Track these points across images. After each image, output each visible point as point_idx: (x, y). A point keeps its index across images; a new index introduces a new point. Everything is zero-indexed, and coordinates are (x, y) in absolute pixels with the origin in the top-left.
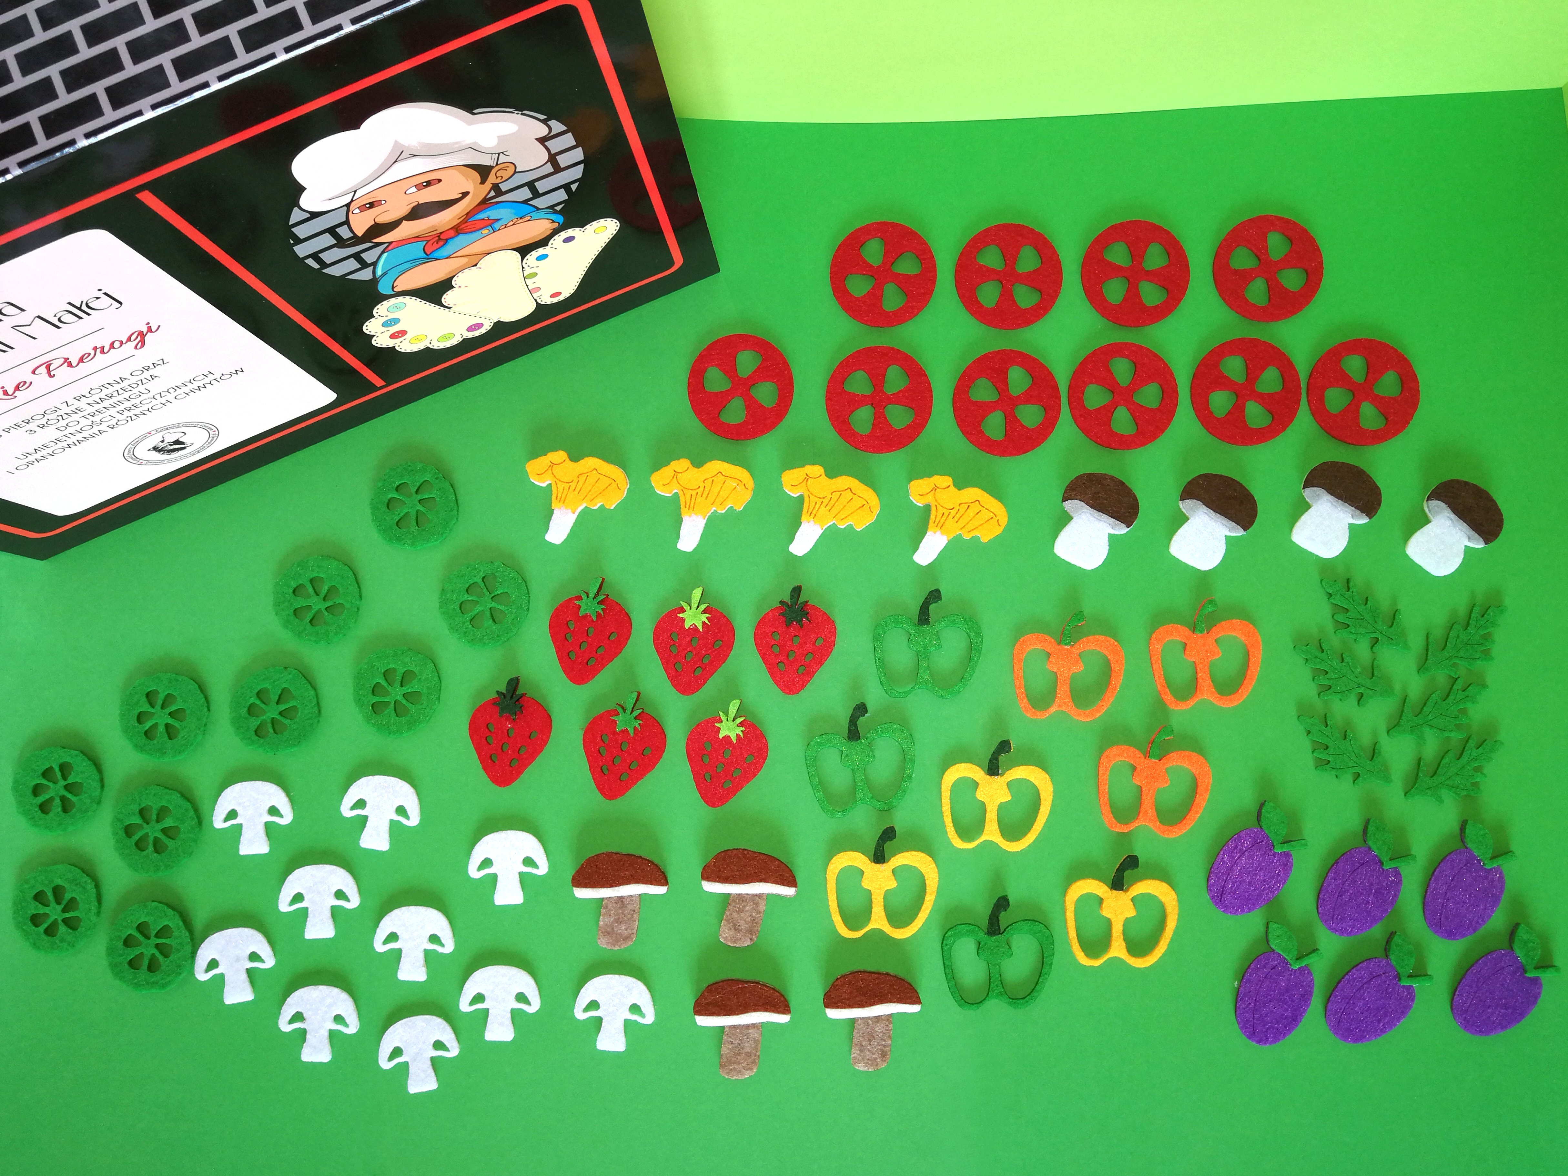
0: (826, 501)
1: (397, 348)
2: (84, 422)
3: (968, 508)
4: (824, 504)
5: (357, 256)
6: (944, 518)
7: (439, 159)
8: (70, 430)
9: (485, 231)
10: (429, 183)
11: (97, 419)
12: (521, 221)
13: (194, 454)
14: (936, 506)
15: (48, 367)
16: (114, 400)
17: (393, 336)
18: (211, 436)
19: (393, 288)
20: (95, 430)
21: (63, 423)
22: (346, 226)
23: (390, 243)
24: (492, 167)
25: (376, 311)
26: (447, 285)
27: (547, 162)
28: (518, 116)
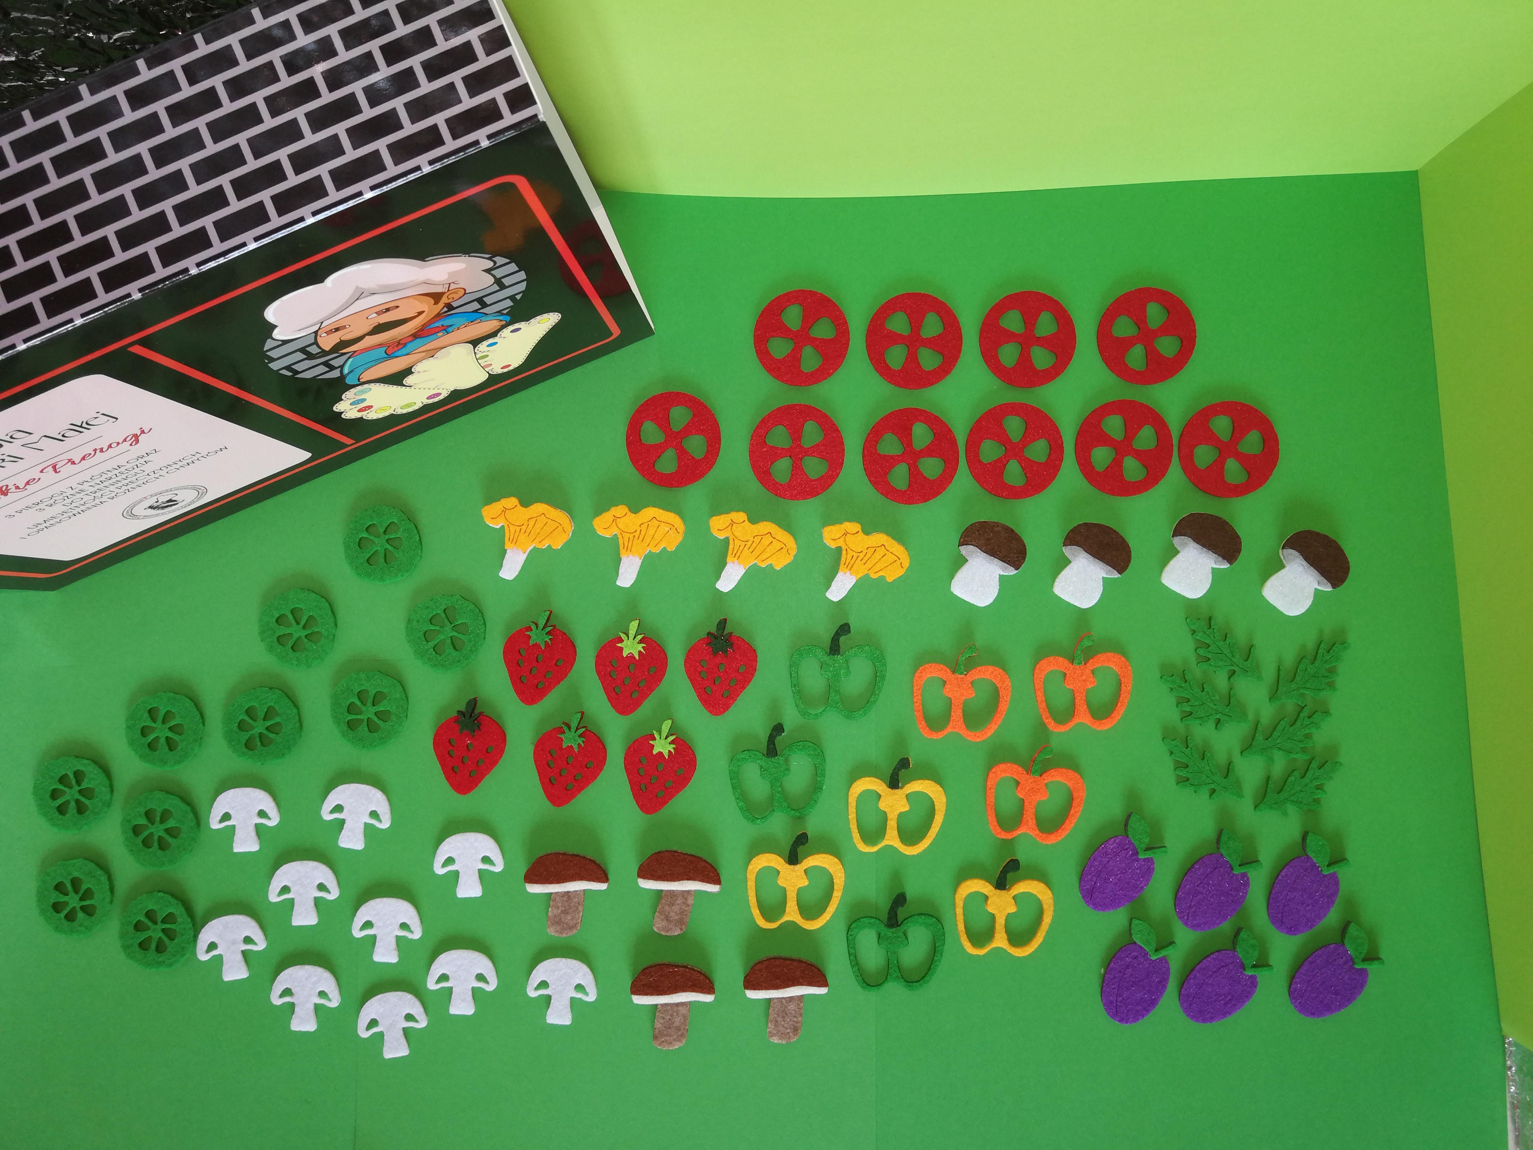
0: (749, 544)
1: (364, 417)
2: (86, 498)
3: (874, 552)
4: (747, 547)
5: (326, 364)
6: (853, 561)
7: (398, 293)
8: (74, 504)
9: (440, 334)
10: (388, 310)
11: (98, 494)
12: (472, 324)
13: (185, 507)
14: (846, 549)
15: (54, 467)
16: (113, 480)
17: (360, 411)
18: (200, 493)
19: (359, 380)
20: (97, 501)
21: (68, 501)
22: (315, 346)
23: (355, 352)
24: (445, 293)
25: (344, 396)
26: (408, 372)
27: (493, 284)
28: (465, 258)
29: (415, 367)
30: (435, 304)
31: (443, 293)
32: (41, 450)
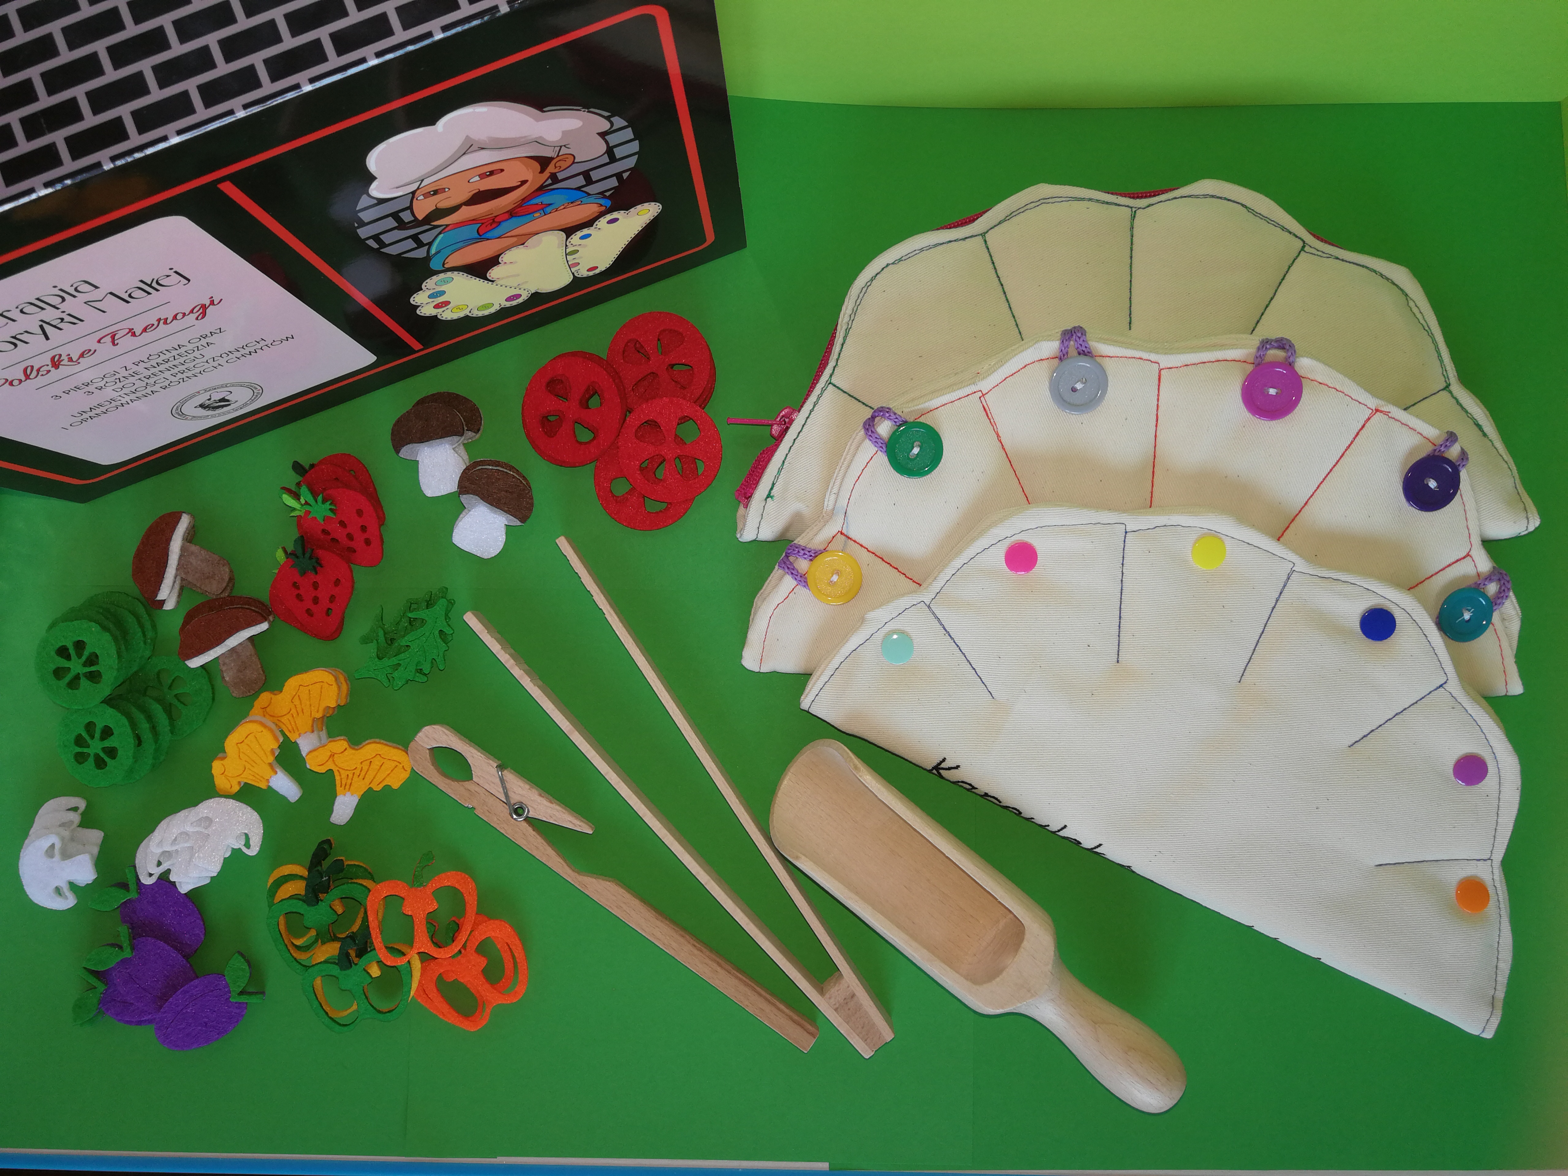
1: (439, 317)
2: (139, 384)
5: (415, 238)
7: (506, 151)
8: (125, 391)
9: (537, 215)
10: (492, 173)
11: (151, 381)
12: (572, 205)
13: (237, 410)
15: (113, 337)
17: (436, 307)
18: (255, 394)
19: (444, 264)
20: (149, 390)
21: (120, 385)
22: (409, 211)
23: (447, 226)
24: (554, 158)
25: (424, 284)
26: (494, 261)
27: (604, 154)
28: (584, 114)
29: (503, 255)
30: (540, 173)
31: (552, 159)
32: (104, 312)
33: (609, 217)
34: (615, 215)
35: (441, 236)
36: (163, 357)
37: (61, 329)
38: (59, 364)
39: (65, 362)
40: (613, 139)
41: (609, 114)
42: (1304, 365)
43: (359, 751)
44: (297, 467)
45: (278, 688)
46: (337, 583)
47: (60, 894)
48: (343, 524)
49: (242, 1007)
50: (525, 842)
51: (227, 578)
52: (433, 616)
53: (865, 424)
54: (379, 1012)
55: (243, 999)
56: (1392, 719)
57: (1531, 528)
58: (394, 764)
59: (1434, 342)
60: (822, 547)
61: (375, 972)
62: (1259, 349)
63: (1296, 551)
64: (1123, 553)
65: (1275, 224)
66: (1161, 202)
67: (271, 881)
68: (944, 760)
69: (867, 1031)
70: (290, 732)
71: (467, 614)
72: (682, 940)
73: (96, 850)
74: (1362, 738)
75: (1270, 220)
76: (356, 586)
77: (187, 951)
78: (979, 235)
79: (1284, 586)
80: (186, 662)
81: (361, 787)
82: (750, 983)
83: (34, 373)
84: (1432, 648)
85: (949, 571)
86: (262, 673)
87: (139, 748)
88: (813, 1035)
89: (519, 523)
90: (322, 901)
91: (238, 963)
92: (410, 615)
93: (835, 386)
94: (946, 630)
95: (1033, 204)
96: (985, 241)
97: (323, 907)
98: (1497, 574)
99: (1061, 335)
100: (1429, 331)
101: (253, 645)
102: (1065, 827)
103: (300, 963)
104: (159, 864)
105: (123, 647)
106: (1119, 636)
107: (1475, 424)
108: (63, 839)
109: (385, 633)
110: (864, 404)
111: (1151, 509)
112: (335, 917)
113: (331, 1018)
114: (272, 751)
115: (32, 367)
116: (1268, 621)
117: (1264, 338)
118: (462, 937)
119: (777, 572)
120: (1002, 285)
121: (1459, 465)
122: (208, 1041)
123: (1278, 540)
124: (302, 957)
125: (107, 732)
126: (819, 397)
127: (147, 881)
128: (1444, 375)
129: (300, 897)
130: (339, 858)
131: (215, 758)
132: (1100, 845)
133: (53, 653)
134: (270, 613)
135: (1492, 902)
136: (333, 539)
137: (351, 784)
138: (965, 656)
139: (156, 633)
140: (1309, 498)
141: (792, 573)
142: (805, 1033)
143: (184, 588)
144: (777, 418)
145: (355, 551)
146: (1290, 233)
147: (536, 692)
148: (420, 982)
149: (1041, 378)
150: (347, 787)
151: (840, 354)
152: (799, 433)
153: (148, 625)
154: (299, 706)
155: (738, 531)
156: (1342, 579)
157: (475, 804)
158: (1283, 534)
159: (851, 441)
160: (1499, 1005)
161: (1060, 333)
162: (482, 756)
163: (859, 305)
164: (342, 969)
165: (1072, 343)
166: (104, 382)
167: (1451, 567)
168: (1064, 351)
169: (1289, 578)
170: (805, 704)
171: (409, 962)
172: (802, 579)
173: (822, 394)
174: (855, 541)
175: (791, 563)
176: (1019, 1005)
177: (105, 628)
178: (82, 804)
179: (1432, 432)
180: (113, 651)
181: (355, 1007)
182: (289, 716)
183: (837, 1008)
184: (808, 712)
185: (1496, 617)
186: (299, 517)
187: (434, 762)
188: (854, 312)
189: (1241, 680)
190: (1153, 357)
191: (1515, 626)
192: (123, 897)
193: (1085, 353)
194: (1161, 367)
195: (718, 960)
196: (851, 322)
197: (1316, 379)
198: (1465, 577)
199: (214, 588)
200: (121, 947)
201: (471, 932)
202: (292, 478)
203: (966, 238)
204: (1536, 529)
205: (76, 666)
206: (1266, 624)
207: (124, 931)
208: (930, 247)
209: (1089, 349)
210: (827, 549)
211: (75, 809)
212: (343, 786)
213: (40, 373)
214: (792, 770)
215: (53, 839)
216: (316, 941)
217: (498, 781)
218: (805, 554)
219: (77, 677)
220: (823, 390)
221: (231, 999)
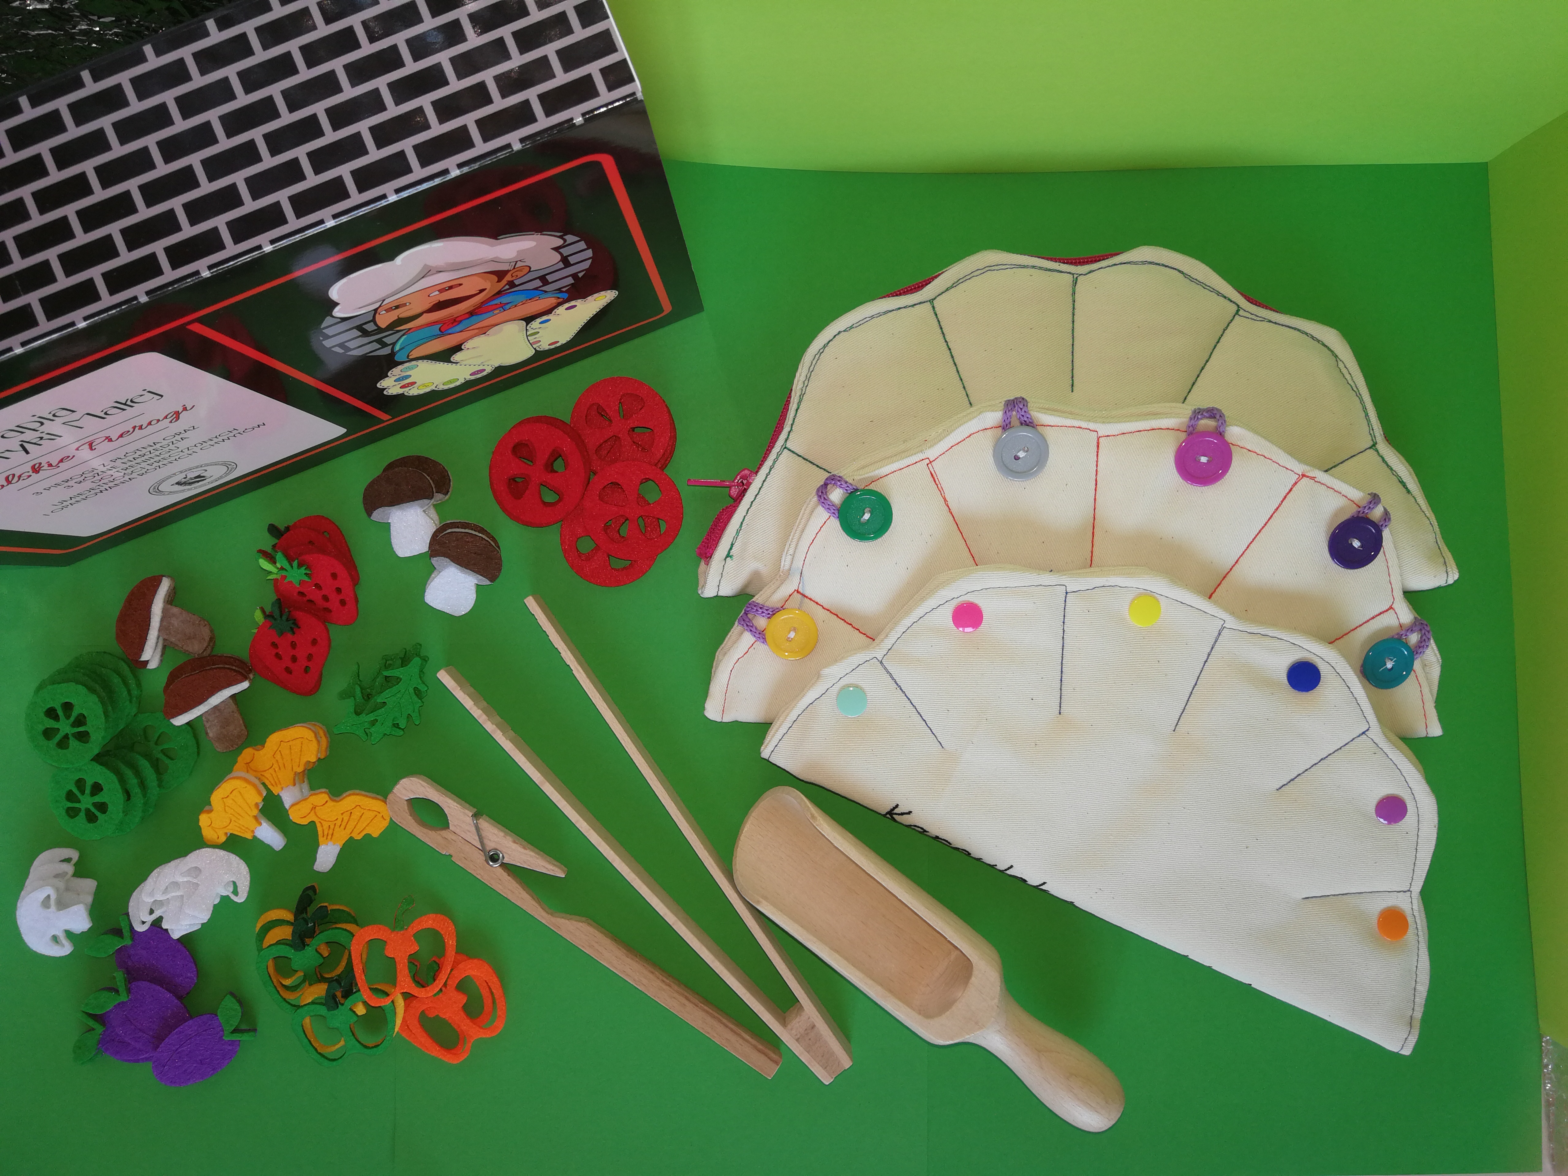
1: (406, 394)
2: (117, 475)
5: (379, 341)
7: (465, 270)
8: (103, 481)
9: (497, 311)
10: (451, 288)
12: (530, 301)
13: (212, 483)
15: (91, 445)
17: (403, 387)
18: (230, 469)
19: (408, 356)
21: (98, 478)
22: (372, 323)
23: (410, 329)
24: (510, 270)
25: (390, 372)
26: (458, 348)
27: (559, 262)
28: (538, 237)
29: (465, 344)
30: (498, 282)
31: (508, 271)
32: (82, 428)
33: (567, 305)
34: (573, 303)
35: (405, 336)
36: (139, 453)
37: (40, 445)
38: (40, 470)
39: (46, 467)
40: (566, 251)
41: (562, 234)
42: (1235, 433)
43: (340, 803)
44: (273, 530)
45: (260, 743)
46: (314, 642)
47: (57, 942)
48: (319, 587)
49: (235, 1044)
50: (500, 887)
51: (207, 639)
52: (408, 674)
53: (818, 490)
54: (366, 1047)
55: (236, 1037)
56: (1317, 763)
57: (1451, 581)
58: (373, 814)
59: (1362, 401)
60: (779, 605)
61: (361, 1010)
62: (1191, 419)
63: (1226, 609)
64: (1064, 612)
65: (1210, 289)
66: (1101, 268)
67: (259, 925)
68: (897, 806)
69: (827, 1059)
70: (272, 785)
71: (440, 672)
72: (651, 976)
73: (89, 899)
74: (1289, 782)
75: (1206, 285)
76: (333, 644)
77: (180, 994)
78: (927, 301)
79: (1216, 641)
80: (171, 720)
81: (342, 836)
82: (716, 1015)
83: (16, 479)
84: (1355, 698)
85: (900, 629)
86: (244, 728)
87: (128, 802)
88: (777, 1063)
89: (488, 582)
90: (308, 945)
91: (229, 1003)
92: (386, 673)
93: (790, 450)
94: (897, 684)
95: (980, 271)
96: (934, 307)
97: (309, 951)
98: (1418, 625)
99: (1004, 405)
100: (1357, 391)
101: (236, 704)
102: (1012, 867)
103: (289, 1003)
104: (152, 912)
105: (110, 708)
106: (1061, 689)
107: (1400, 481)
108: (57, 890)
109: (362, 689)
110: (818, 466)
111: (1092, 569)
112: (322, 961)
113: (320, 1054)
114: (257, 805)
115: (14, 475)
116: (1200, 674)
117: (1196, 407)
118: (443, 977)
119: (737, 628)
120: (950, 349)
121: (1382, 525)
122: (203, 1077)
123: (1210, 597)
124: (291, 997)
125: (97, 788)
126: (775, 462)
127: (140, 928)
128: (1371, 434)
129: (288, 942)
130: (322, 905)
131: (201, 811)
132: (1044, 883)
133: (42, 715)
134: (250, 671)
135: (1411, 930)
136: (310, 601)
137: (332, 834)
138: (916, 709)
139: (141, 691)
140: (1240, 557)
141: (751, 630)
142: (769, 1060)
143: (166, 647)
144: (735, 480)
145: (330, 611)
146: (1225, 297)
147: (507, 745)
148: (404, 1018)
149: (985, 445)
150: (330, 837)
151: (794, 419)
152: (756, 496)
153: (132, 682)
154: (280, 761)
155: (700, 587)
156: (1270, 635)
157: (451, 852)
158: (1215, 590)
159: (805, 506)
160: (1417, 1024)
161: (1003, 403)
162: (458, 806)
163: (812, 371)
164: (329, 1010)
165: (1014, 413)
166: (83, 477)
167: (1375, 619)
168: (1007, 422)
169: (1219, 634)
170: (765, 753)
171: (393, 1002)
172: (761, 635)
173: (777, 458)
174: (811, 599)
175: (750, 620)
176: (968, 1036)
177: (92, 690)
178: (74, 855)
179: (1357, 495)
180: (99, 710)
181: (342, 1043)
182: (271, 771)
183: (799, 1038)
184: (768, 761)
185: (1417, 665)
186: (276, 580)
187: (413, 813)
188: (808, 378)
189: (1175, 729)
190: (1092, 426)
191: (1436, 672)
192: (117, 943)
193: (1028, 423)
194: (1099, 435)
195: (686, 994)
196: (805, 388)
197: (1246, 446)
198: (1388, 629)
199: (196, 648)
200: (117, 991)
201: (452, 970)
202: (268, 542)
203: (915, 305)
204: (1455, 582)
205: (65, 727)
206: (1199, 676)
207: (120, 977)
208: (880, 315)
209: (1031, 419)
210: (784, 607)
211: (68, 860)
212: (325, 837)
213: (21, 478)
214: (753, 814)
215: (49, 891)
216: (304, 981)
217: (473, 829)
218: (763, 612)
219: (66, 737)
220: (779, 455)
221: (224, 1038)
